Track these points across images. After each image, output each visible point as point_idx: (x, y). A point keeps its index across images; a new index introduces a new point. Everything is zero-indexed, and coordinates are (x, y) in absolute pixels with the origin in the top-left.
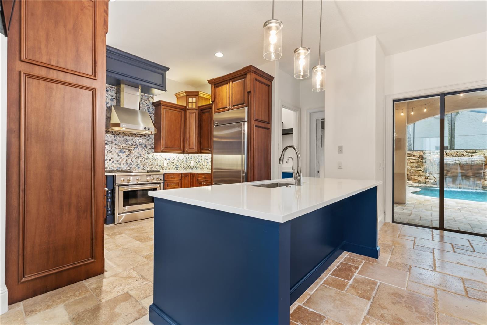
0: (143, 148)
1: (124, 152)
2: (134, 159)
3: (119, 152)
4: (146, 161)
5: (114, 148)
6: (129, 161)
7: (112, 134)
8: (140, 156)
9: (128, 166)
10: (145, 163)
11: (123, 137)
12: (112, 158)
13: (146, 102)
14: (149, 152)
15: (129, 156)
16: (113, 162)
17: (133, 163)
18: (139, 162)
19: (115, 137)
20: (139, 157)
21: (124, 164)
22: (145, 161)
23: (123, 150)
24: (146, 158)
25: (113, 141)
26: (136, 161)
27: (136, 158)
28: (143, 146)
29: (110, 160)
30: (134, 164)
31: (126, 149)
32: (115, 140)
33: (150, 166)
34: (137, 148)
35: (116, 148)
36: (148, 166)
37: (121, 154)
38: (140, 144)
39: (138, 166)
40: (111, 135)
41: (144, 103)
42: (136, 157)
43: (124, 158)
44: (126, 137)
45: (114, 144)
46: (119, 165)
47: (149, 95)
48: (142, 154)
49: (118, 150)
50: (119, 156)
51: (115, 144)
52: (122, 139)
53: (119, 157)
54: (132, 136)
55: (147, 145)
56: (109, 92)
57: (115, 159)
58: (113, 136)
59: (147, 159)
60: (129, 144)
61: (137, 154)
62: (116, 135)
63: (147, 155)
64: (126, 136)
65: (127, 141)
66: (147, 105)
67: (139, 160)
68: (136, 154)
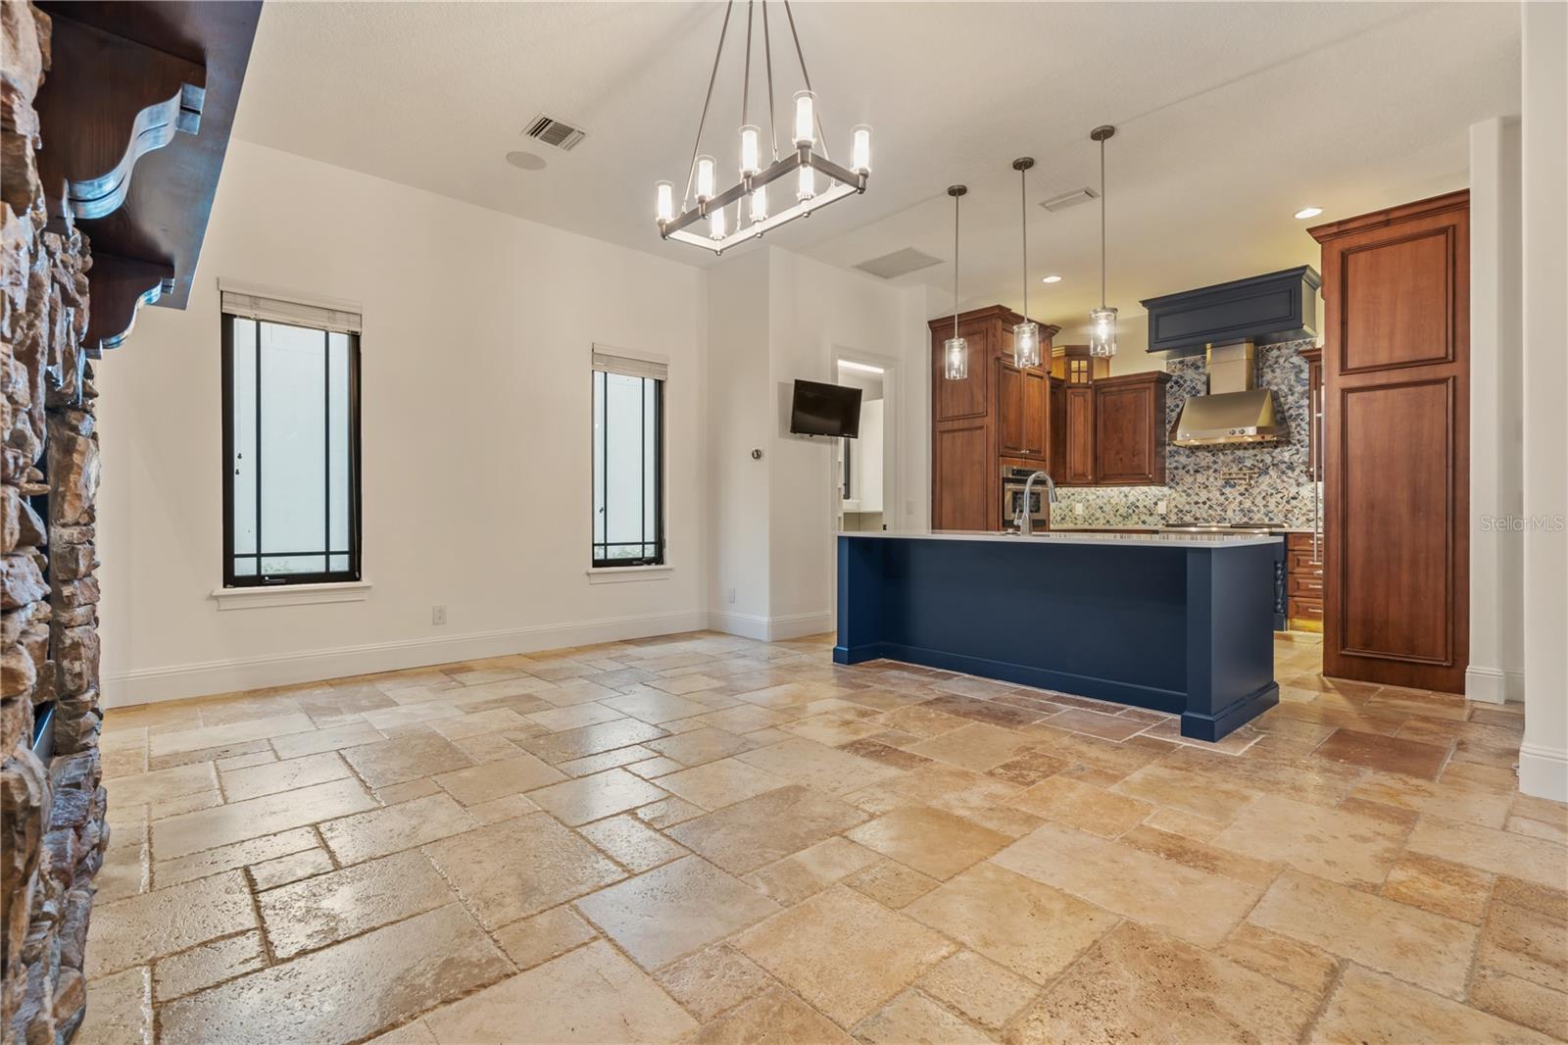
0: (1283, 472)
1: (1234, 486)
2: (1259, 501)
3: (1224, 487)
4: (1293, 502)
5: (1212, 479)
6: (1247, 504)
7: (1209, 452)
8: (1274, 492)
9: (1244, 516)
10: (1288, 507)
11: (1233, 453)
12: (1208, 499)
13: (1291, 360)
14: (1300, 480)
15: (1247, 493)
16: (1211, 507)
17: (1255, 509)
18: (1272, 506)
19: (1213, 455)
20: (1272, 494)
21: (1234, 511)
22: (1288, 502)
23: (1232, 482)
24: (1291, 495)
25: (1211, 464)
26: (1264, 502)
27: (1264, 498)
28: (1283, 466)
29: (1204, 503)
30: (1258, 511)
31: (1240, 479)
32: (1215, 462)
33: (1304, 515)
34: (1267, 473)
35: (1216, 479)
36: (1297, 516)
37: (1227, 490)
38: (1273, 465)
39: (1270, 514)
40: (1206, 454)
41: (1287, 365)
42: (1264, 494)
43: (1234, 499)
44: (1240, 453)
45: (1211, 471)
46: (1223, 513)
47: (1301, 341)
48: (1280, 487)
49: (1220, 482)
50: (1223, 494)
51: (1215, 471)
52: (1231, 457)
53: (1223, 497)
54: (1254, 448)
55: (1295, 465)
56: (1201, 370)
57: (1214, 502)
58: (1209, 454)
59: (1294, 498)
60: (1246, 467)
61: (1266, 488)
62: (1217, 450)
63: (1293, 491)
64: (1239, 449)
65: (1240, 460)
66: (1295, 367)
67: (1272, 502)
68: (1264, 487)
